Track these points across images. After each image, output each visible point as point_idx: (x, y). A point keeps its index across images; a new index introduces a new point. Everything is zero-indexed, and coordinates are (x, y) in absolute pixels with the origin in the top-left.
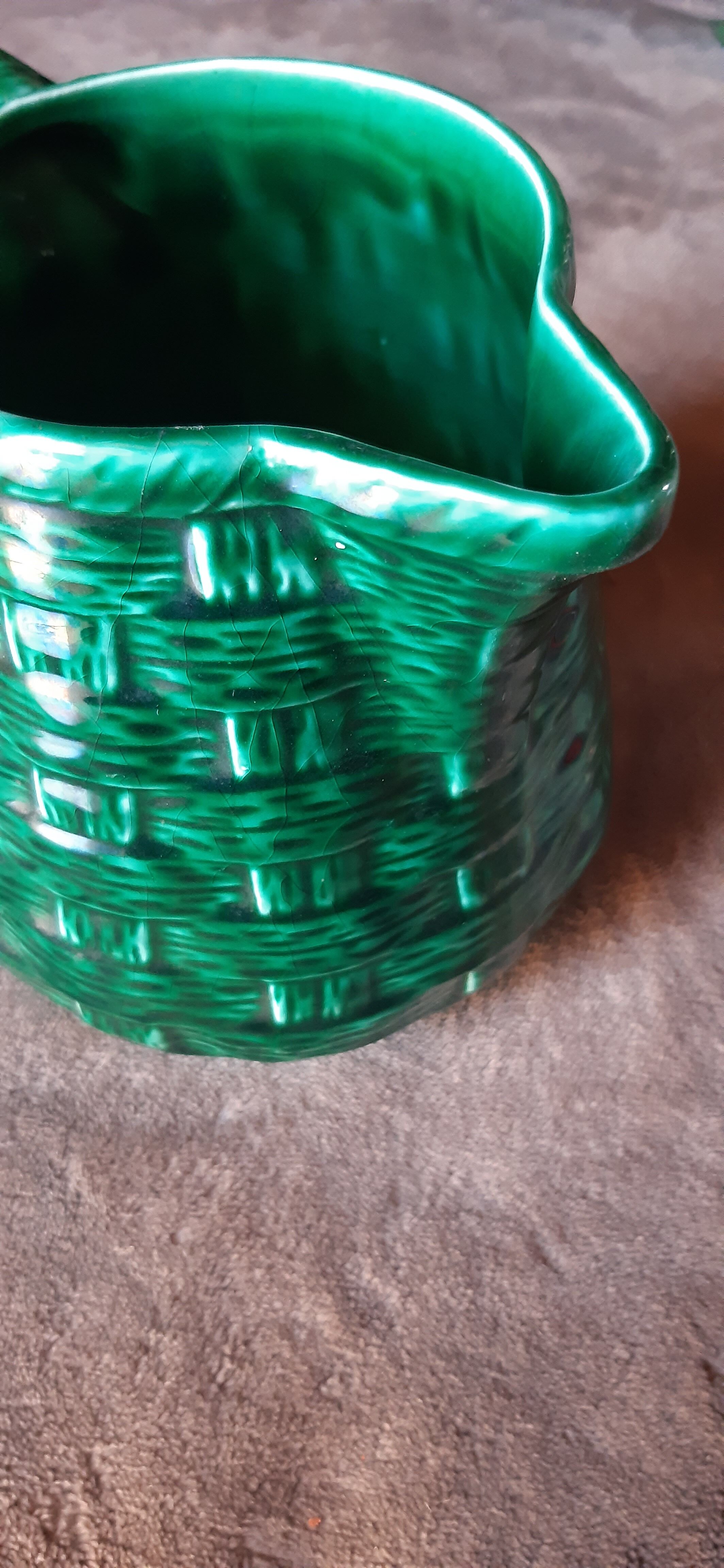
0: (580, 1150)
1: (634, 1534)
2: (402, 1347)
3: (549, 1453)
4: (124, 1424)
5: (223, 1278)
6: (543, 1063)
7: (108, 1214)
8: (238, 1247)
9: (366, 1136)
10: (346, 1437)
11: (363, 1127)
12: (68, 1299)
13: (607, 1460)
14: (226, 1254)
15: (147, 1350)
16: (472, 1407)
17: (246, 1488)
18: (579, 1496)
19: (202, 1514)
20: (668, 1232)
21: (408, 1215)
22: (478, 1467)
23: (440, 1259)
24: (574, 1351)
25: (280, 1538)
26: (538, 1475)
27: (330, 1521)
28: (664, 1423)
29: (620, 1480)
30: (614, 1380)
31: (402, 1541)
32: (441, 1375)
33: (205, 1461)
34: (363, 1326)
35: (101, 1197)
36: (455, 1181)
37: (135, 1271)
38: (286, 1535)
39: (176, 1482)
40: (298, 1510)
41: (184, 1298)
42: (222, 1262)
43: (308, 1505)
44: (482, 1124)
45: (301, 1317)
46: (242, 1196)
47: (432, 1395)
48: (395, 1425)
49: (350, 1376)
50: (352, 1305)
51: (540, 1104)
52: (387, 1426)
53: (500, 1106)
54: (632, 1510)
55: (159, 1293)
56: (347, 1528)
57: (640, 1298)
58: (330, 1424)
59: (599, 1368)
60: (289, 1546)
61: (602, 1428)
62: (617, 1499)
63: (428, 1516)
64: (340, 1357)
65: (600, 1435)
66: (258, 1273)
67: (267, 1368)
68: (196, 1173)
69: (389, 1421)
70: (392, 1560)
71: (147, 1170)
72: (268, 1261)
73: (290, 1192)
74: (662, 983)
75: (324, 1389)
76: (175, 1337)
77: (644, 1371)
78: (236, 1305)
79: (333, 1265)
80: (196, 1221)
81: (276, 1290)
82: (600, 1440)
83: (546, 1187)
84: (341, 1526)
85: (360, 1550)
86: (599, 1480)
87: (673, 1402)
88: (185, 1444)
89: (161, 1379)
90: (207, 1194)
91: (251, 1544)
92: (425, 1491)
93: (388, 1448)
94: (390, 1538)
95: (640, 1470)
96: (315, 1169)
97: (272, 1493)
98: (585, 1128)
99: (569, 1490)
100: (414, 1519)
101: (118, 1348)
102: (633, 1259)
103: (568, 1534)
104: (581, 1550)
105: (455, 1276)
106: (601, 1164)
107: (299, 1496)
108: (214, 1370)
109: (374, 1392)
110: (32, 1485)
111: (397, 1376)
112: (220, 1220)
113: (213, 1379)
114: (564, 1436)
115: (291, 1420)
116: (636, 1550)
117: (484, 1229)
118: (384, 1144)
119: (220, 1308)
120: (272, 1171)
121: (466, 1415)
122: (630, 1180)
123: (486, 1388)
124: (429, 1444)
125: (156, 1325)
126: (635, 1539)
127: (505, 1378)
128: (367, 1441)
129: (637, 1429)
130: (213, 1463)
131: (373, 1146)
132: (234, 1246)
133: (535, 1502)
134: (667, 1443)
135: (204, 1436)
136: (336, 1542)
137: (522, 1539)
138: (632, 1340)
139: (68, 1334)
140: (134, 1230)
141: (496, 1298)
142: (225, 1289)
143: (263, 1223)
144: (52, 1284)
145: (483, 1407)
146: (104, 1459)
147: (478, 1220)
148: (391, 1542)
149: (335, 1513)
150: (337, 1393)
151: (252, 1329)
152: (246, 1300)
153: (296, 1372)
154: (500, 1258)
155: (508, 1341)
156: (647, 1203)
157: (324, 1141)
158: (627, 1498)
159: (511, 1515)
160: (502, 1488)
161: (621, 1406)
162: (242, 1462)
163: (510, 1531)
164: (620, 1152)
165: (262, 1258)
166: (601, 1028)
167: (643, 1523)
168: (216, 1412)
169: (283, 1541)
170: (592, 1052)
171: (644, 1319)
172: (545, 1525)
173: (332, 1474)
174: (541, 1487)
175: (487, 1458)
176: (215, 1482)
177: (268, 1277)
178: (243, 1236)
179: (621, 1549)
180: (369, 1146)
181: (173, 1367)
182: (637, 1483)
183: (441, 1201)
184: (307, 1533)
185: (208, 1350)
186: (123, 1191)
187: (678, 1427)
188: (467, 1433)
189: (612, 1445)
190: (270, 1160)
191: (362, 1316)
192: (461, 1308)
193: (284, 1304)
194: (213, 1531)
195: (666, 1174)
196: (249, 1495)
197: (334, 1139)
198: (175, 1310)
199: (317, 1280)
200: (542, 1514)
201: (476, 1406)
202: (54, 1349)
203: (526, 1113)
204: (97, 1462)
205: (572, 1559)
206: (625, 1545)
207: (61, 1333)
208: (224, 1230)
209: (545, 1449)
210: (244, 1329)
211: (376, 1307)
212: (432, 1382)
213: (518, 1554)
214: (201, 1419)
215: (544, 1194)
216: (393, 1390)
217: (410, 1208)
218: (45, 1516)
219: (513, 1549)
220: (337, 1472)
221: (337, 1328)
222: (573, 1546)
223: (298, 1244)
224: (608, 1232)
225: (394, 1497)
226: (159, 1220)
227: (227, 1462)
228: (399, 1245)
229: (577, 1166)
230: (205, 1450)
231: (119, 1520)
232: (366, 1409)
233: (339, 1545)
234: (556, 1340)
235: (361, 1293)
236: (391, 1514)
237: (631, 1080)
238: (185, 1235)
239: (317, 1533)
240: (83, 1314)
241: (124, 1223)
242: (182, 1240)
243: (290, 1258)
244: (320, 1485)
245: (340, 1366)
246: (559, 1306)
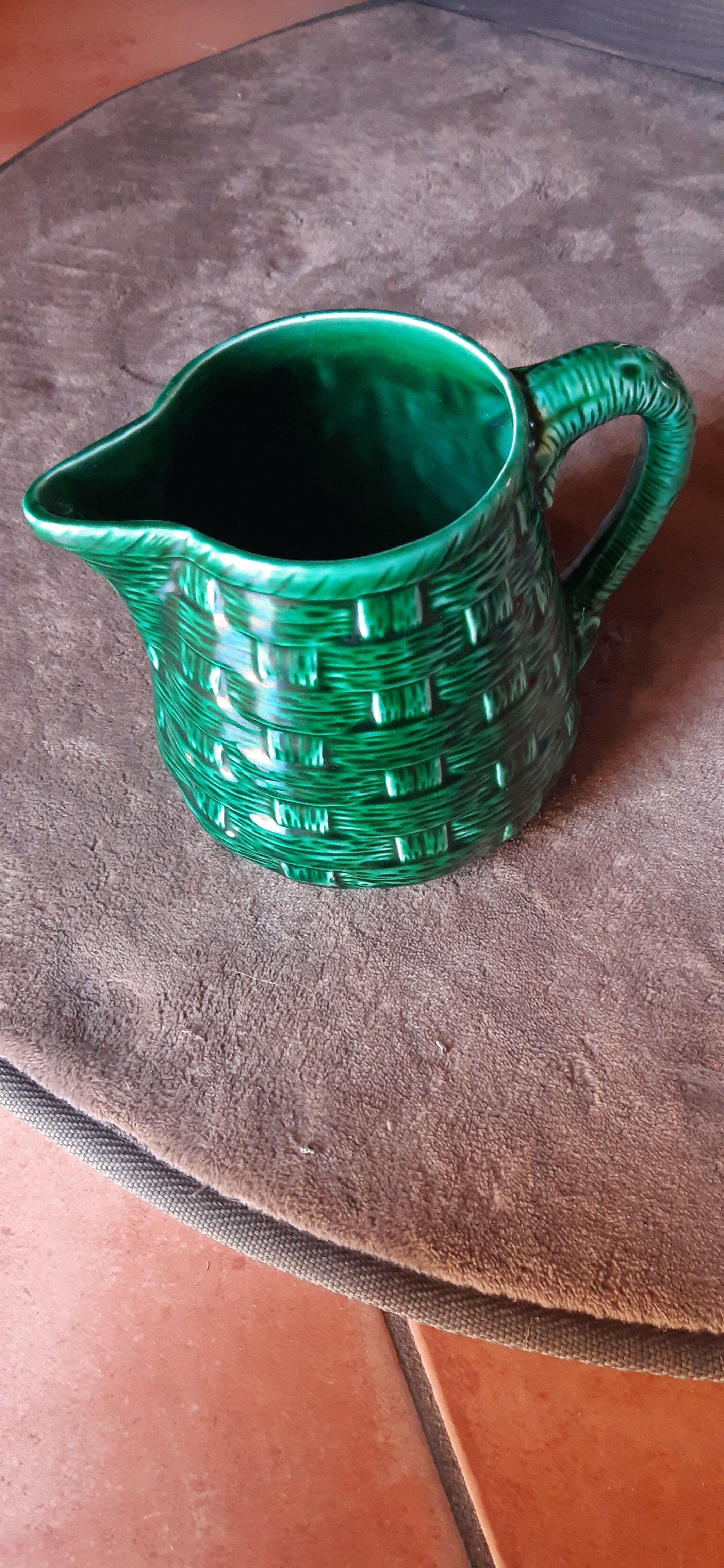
4: (600, 1023)
5: (639, 949)
7: (564, 919)
8: (644, 933)
9: (707, 872)
11: (704, 868)
12: (552, 963)
14: (638, 936)
15: (604, 986)
17: (676, 1050)
19: (655, 1064)
25: (699, 1074)
33: (651, 1038)
35: (557, 911)
37: (587, 947)
39: (636, 1049)
40: (706, 1060)
41: (619, 960)
42: (636, 940)
43: (712, 1058)
45: (689, 967)
46: (641, 906)
55: (603, 958)
58: (717, 1018)
60: (705, 1078)
64: (715, 985)
66: (659, 945)
67: (675, 992)
68: (609, 895)
71: (580, 895)
72: (663, 939)
73: (668, 903)
75: (709, 1000)
76: (618, 979)
78: (649, 962)
79: (701, 939)
80: (616, 921)
81: (671, 953)
89: (616, 1000)
90: (619, 906)
91: (685, 1078)
96: (681, 891)
97: (691, 1052)
101: (587, 986)
107: (706, 1054)
108: (644, 994)
110: (556, 1055)
112: (630, 919)
113: (644, 999)
115: (694, 1016)
119: (641, 964)
120: (655, 893)
125: (606, 973)
130: (655, 1039)
132: (642, 932)
135: (646, 1027)
139: (557, 980)
140: (581, 927)
142: (641, 954)
143: (656, 920)
144: (541, 956)
146: (592, 1041)
151: (662, 973)
152: (654, 959)
153: (692, 993)
157: (682, 876)
162: (671, 1038)
165: (659, 938)
168: (650, 1015)
169: (702, 1075)
176: (658, 1048)
177: (665, 947)
178: (646, 927)
180: (710, 878)
181: (621, 994)
184: (714, 1071)
185: (638, 985)
186: (569, 907)
190: (653, 888)
193: (677, 960)
194: (663, 1071)
196: (678, 1053)
197: (689, 875)
198: (615, 966)
199: (694, 947)
202: (550, 988)
204: (588, 1042)
207: (552, 981)
208: (634, 925)
210: (657, 973)
214: (643, 1018)
218: (567, 1070)
221: (711, 970)
223: (679, 929)
226: (594, 921)
227: (662, 1037)
230: (649, 1033)
231: (608, 1070)
238: (611, 928)
240: (563, 970)
241: (574, 924)
242: (609, 930)
243: (676, 937)
244: (717, 1047)
245: (716, 989)
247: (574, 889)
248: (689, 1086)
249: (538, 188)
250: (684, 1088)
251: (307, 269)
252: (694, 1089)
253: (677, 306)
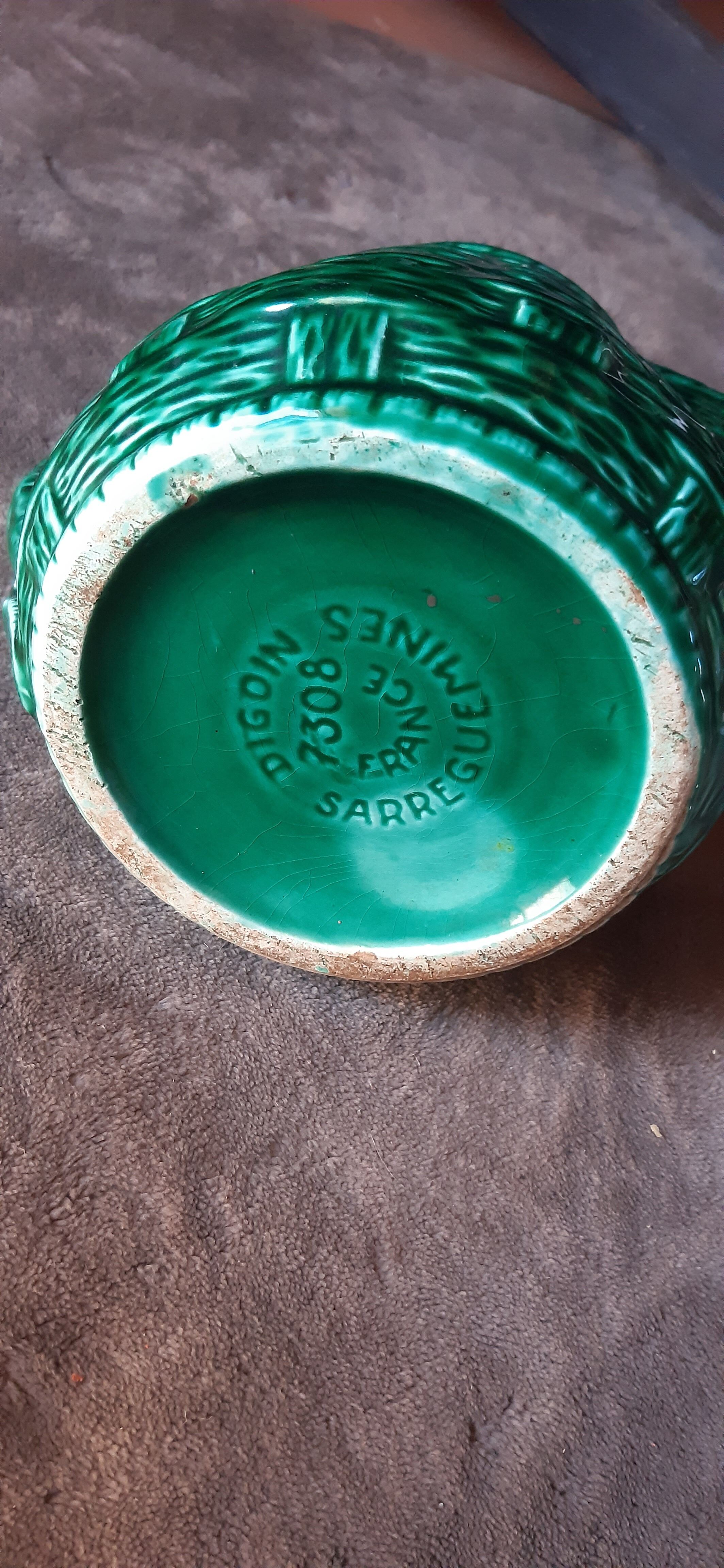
0: (444, 1197)
1: (349, 1535)
2: (224, 1272)
3: (309, 1428)
5: (99, 1134)
6: (446, 1112)
7: (27, 1027)
8: (124, 1115)
9: (274, 1086)
10: (140, 1320)
11: (275, 1078)
13: (354, 1461)
14: (110, 1114)
16: (261, 1354)
17: (32, 1318)
18: (317, 1478)
20: (488, 1302)
21: (279, 1168)
22: (242, 1406)
24: (367, 1354)
25: (40, 1375)
26: (290, 1440)
27: (90, 1385)
28: (416, 1456)
29: (358, 1484)
30: (390, 1397)
31: (147, 1434)
32: (247, 1313)
33: (8, 1276)
34: (199, 1237)
35: (27, 1010)
36: (329, 1163)
37: (26, 1086)
38: (46, 1376)
40: (67, 1361)
41: (57, 1131)
42: (104, 1119)
43: (78, 1361)
44: (374, 1131)
45: (150, 1201)
46: (148, 1076)
47: (232, 1324)
48: (188, 1333)
49: (168, 1273)
50: (198, 1215)
51: (430, 1142)
52: (180, 1330)
53: (395, 1125)
54: (357, 1513)
55: (37, 1115)
56: (103, 1399)
57: (441, 1341)
58: (132, 1302)
59: (382, 1379)
60: (44, 1387)
61: (361, 1431)
62: (348, 1498)
63: (181, 1424)
64: (167, 1252)
65: (357, 1437)
66: (130, 1145)
67: (99, 1228)
68: (117, 1035)
69: (184, 1327)
70: (131, 1446)
71: (77, 1010)
72: (143, 1140)
73: (189, 1095)
74: (571, 1103)
75: (140, 1270)
76: (33, 1158)
77: (418, 1402)
78: (98, 1161)
79: (198, 1173)
80: (98, 1074)
81: (139, 1167)
82: (355, 1441)
83: (403, 1210)
84: (99, 1395)
85: (106, 1424)
86: (340, 1474)
87: (431, 1443)
90: (118, 1058)
91: (12, 1368)
92: (187, 1401)
93: (173, 1349)
94: (138, 1426)
95: (377, 1484)
96: (219, 1088)
97: (53, 1334)
98: (457, 1182)
99: (311, 1468)
100: (168, 1420)
102: (450, 1307)
103: (293, 1506)
104: (298, 1525)
105: (296, 1239)
106: (457, 1216)
107: (74, 1349)
108: (54, 1204)
109: (183, 1296)
111: (208, 1293)
112: (120, 1084)
113: (48, 1211)
114: (327, 1420)
115: (100, 1280)
116: (346, 1550)
117: (337, 1215)
118: (285, 1101)
119: (83, 1156)
120: (182, 1070)
121: (253, 1357)
122: (476, 1243)
123: (281, 1344)
124: (210, 1364)
125: (22, 1139)
126: (348, 1540)
127: (300, 1345)
128: (157, 1334)
129: (391, 1449)
130: (15, 1280)
131: (276, 1098)
132: (121, 1113)
133: (278, 1463)
134: (411, 1473)
135: (17, 1253)
136: (88, 1406)
137: (252, 1488)
138: (420, 1372)
140: (42, 1053)
141: (322, 1276)
142: (96, 1143)
143: (154, 1108)
145: (270, 1358)
147: (336, 1205)
148: (137, 1430)
149: (99, 1381)
150: (150, 1280)
151: (103, 1188)
152: (110, 1161)
153: (123, 1244)
154: (340, 1246)
155: (316, 1315)
156: (481, 1269)
157: (237, 1070)
158: (357, 1501)
159: (252, 1463)
160: (254, 1435)
161: (386, 1422)
162: (40, 1293)
163: (244, 1475)
164: (477, 1216)
165: (139, 1135)
166: (506, 1112)
167: (361, 1530)
168: (37, 1239)
169: (42, 1381)
170: (490, 1125)
171: (438, 1360)
172: (277, 1487)
173: (112, 1346)
174: (289, 1452)
175: (254, 1402)
176: (9, 1297)
177: (137, 1153)
178: (133, 1108)
179: (333, 1541)
180: (272, 1096)
181: (19, 1182)
182: (370, 1493)
183: (311, 1173)
184: (66, 1385)
185: (56, 1184)
186: (49, 1015)
187: (426, 1466)
188: (247, 1373)
189: (363, 1451)
190: (185, 1061)
191: (201, 1228)
192: (289, 1267)
193: (140, 1182)
195: (507, 1255)
196: (32, 1323)
197: (246, 1073)
198: (44, 1136)
199: (178, 1179)
200: (280, 1476)
201: (264, 1354)
203: (414, 1143)
205: (287, 1528)
206: (337, 1540)
208: (119, 1095)
209: (306, 1422)
210: (96, 1184)
211: (217, 1227)
212: (236, 1315)
213: (243, 1499)
214: (22, 1238)
215: (400, 1215)
216: (200, 1303)
217: (282, 1163)
219: (241, 1493)
220: (118, 1345)
221: (176, 1225)
222: (292, 1516)
223: (176, 1140)
224: (439, 1274)
225: (158, 1393)
226: (68, 1056)
227: (28, 1286)
228: (260, 1188)
229: (437, 1207)
230: (13, 1266)
232: (170, 1306)
233: (90, 1410)
234: (357, 1337)
235: (210, 1210)
236: (149, 1406)
237: (512, 1165)
238: (83, 1080)
239: (75, 1390)
241: (36, 1042)
242: (79, 1083)
243: (164, 1147)
244: (97, 1350)
245: (163, 1259)
246: (372, 1311)
247: (77, 997)
248: (10, 1384)
252: (14, 1393)
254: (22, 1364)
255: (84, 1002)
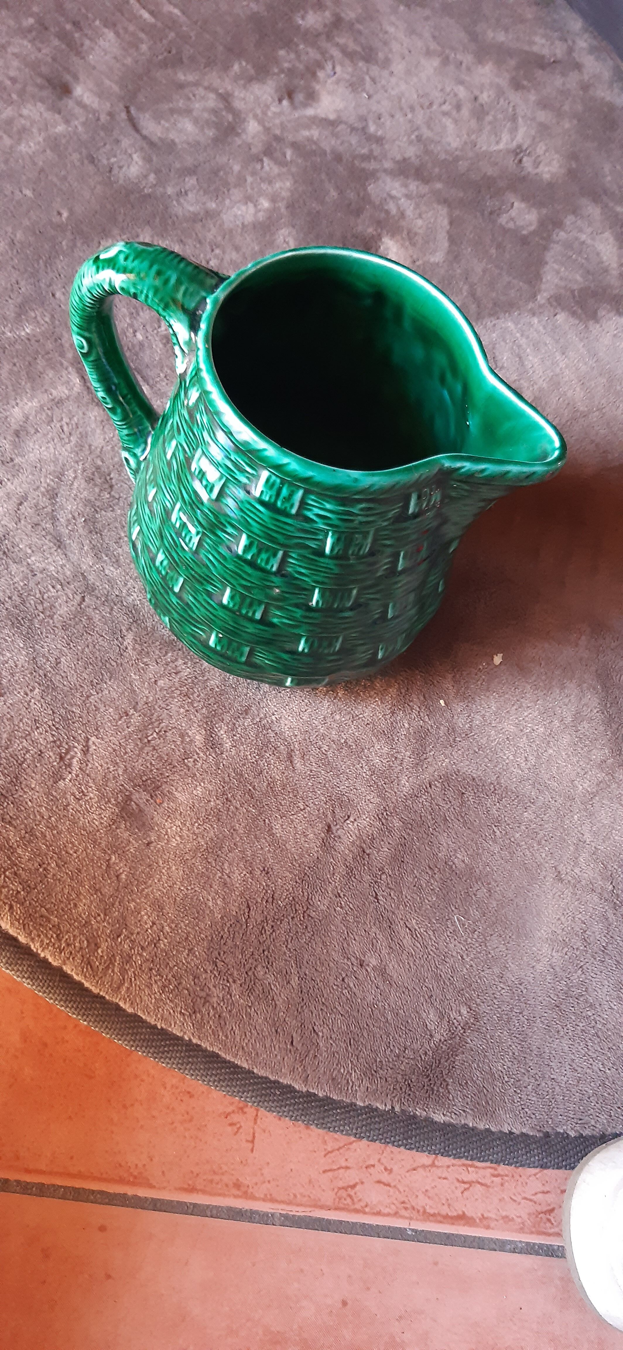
0: (328, 732)
2: (222, 762)
3: (256, 823)
4: (107, 735)
5: (168, 705)
7: (135, 661)
10: (186, 780)
12: (106, 683)
13: (275, 836)
14: (173, 698)
15: (127, 715)
17: (141, 778)
18: (258, 842)
19: (121, 778)
20: (344, 777)
21: (249, 720)
22: (228, 814)
23: (253, 740)
24: (284, 796)
25: (145, 800)
26: (248, 828)
27: (165, 805)
28: (302, 836)
29: (276, 845)
30: (293, 813)
31: (188, 822)
32: (231, 778)
33: (131, 762)
34: (212, 748)
35: (135, 653)
36: (273, 718)
37: (136, 686)
38: (147, 800)
39: (117, 763)
40: (156, 795)
41: (150, 705)
42: (171, 699)
43: (160, 795)
45: (190, 733)
46: (190, 680)
47: (224, 783)
48: (206, 785)
49: (198, 762)
50: (212, 739)
52: (202, 784)
54: (274, 855)
55: (141, 698)
57: (319, 792)
58: (182, 773)
59: (290, 806)
60: (146, 804)
61: (279, 825)
62: (271, 850)
63: (202, 819)
64: (198, 754)
65: (277, 827)
66: (182, 710)
67: (168, 744)
69: (204, 783)
70: (181, 827)
71: (157, 652)
72: (187, 708)
75: (186, 761)
76: (140, 716)
77: (305, 815)
78: (168, 717)
79: (212, 722)
80: (167, 680)
81: (186, 719)
82: (276, 829)
83: (307, 738)
84: (169, 808)
85: (171, 818)
86: (268, 840)
87: (310, 831)
88: (126, 753)
89: (128, 727)
91: (133, 797)
92: (205, 811)
93: (199, 791)
94: (184, 819)
95: (285, 845)
97: (150, 784)
98: (335, 725)
99: (256, 838)
100: (196, 817)
101: (117, 708)
102: (325, 778)
103: (247, 851)
105: (255, 749)
106: (333, 741)
107: (159, 791)
108: (149, 734)
109: (204, 771)
110: (64, 738)
111: (215, 770)
112: (177, 684)
113: (146, 737)
114: (264, 821)
115: (169, 764)
117: (275, 740)
119: (161, 715)
120: (205, 678)
121: (233, 795)
122: (340, 752)
123: (246, 791)
124: (215, 797)
125: (135, 708)
127: (254, 791)
128: (193, 785)
129: (292, 833)
130: (133, 764)
132: (178, 697)
133: (242, 835)
134: (299, 842)
135: (134, 754)
136: (164, 812)
137: (231, 844)
138: (307, 804)
139: (100, 695)
140: (142, 672)
141: (266, 764)
142: (167, 709)
143: (192, 694)
144: (102, 674)
145: (241, 796)
146: (94, 743)
147: (275, 735)
148: (184, 821)
149: (169, 802)
150: (190, 765)
151: (170, 728)
152: (172, 717)
153: (179, 750)
154: (275, 752)
155: (262, 780)
156: (342, 763)
158: (275, 851)
159: (231, 835)
160: (232, 824)
161: (290, 822)
162: (144, 769)
163: (228, 839)
164: (343, 741)
165: (186, 706)
167: (275, 861)
168: (142, 748)
171: (316, 800)
172: (241, 844)
173: (174, 790)
174: (247, 832)
175: (233, 812)
176: (131, 770)
177: (185, 713)
178: (183, 695)
181: (134, 725)
182: (281, 849)
183: (264, 722)
184: (155, 804)
185: (150, 727)
186: (145, 655)
187: (307, 840)
188: (230, 801)
189: (280, 833)
190: (207, 674)
191: (213, 744)
192: (251, 761)
193: (186, 725)
194: (122, 785)
195: (356, 758)
196: (141, 780)
198: (144, 707)
199: (203, 724)
200: (242, 840)
201: (238, 794)
202: (92, 697)
204: (91, 743)
207: (98, 693)
208: (177, 689)
209: (255, 821)
210: (167, 726)
211: (220, 744)
212: (227, 779)
213: (226, 847)
214: (136, 748)
215: (305, 740)
216: (211, 774)
217: (251, 718)
218: (64, 751)
219: (226, 845)
220: (176, 789)
221: (202, 743)
223: (202, 708)
224: (321, 765)
225: (193, 807)
226: (153, 673)
227: (139, 765)
228: (240, 728)
229: (324, 737)
230: (132, 758)
231: (90, 766)
232: (198, 775)
234: (280, 789)
235: (217, 737)
236: (189, 812)
238: (161, 683)
239: (159, 806)
240: (109, 691)
241: (139, 667)
242: (159, 684)
243: (197, 711)
244: (168, 791)
245: (196, 757)
246: (287, 779)
248: (133, 803)
249: (518, 152)
250: (128, 803)
251: (310, 112)
252: (135, 807)
253: (541, 298)
254: (137, 795)
255: (160, 649)
